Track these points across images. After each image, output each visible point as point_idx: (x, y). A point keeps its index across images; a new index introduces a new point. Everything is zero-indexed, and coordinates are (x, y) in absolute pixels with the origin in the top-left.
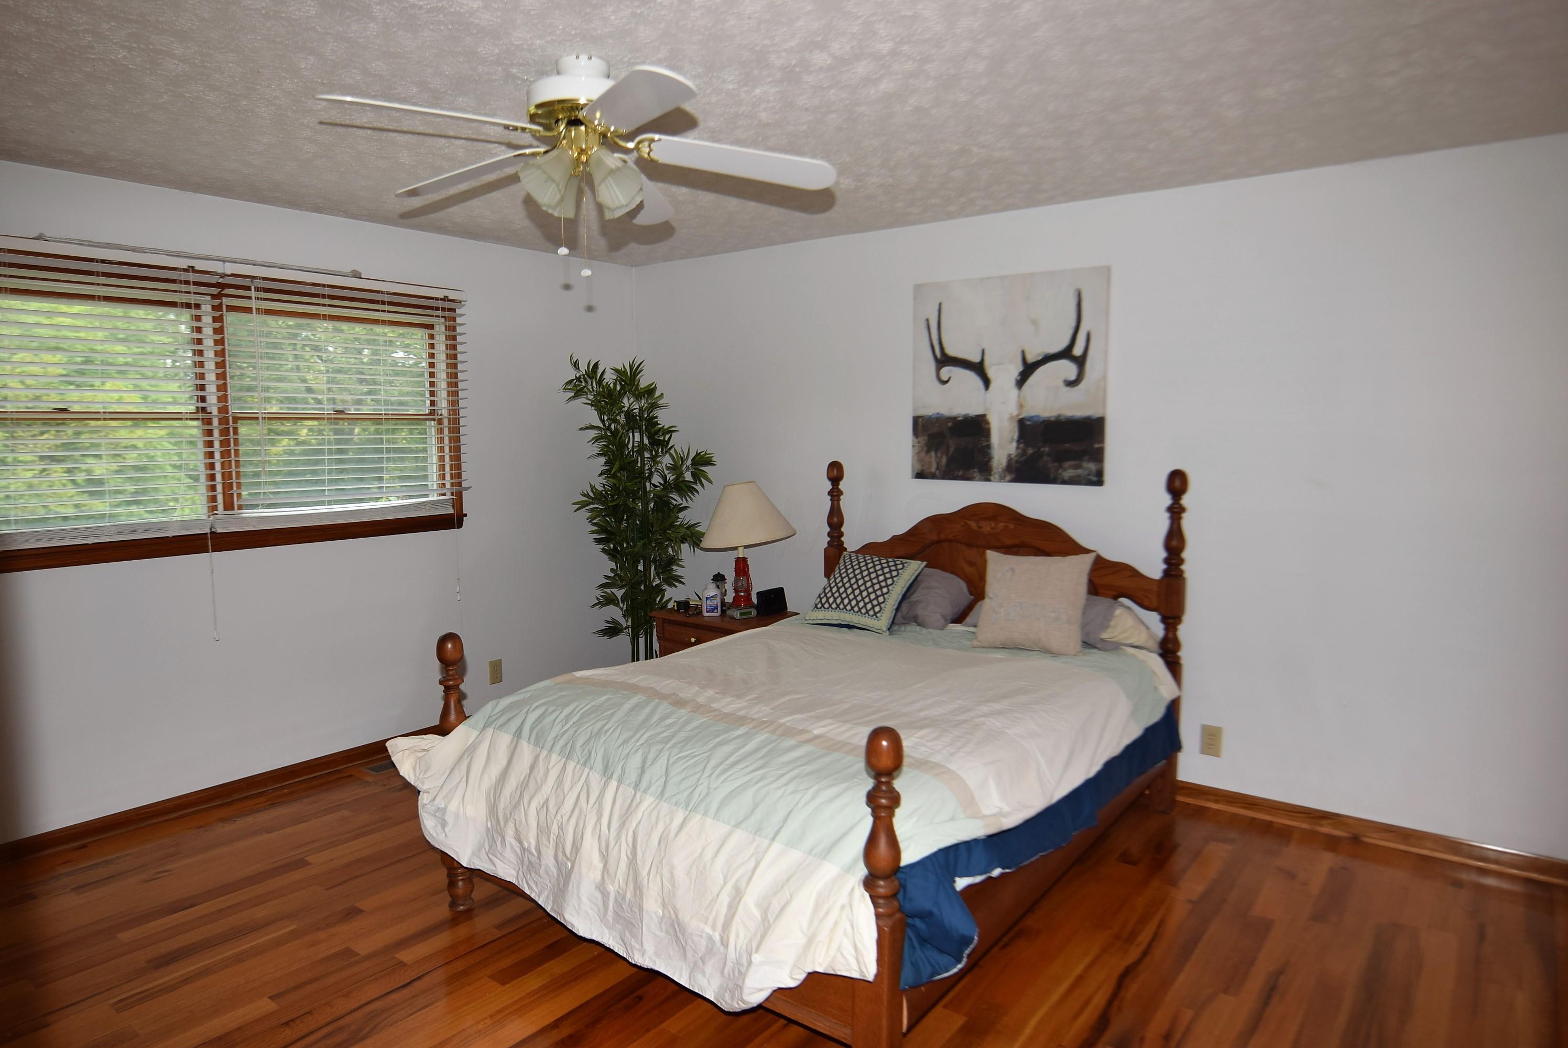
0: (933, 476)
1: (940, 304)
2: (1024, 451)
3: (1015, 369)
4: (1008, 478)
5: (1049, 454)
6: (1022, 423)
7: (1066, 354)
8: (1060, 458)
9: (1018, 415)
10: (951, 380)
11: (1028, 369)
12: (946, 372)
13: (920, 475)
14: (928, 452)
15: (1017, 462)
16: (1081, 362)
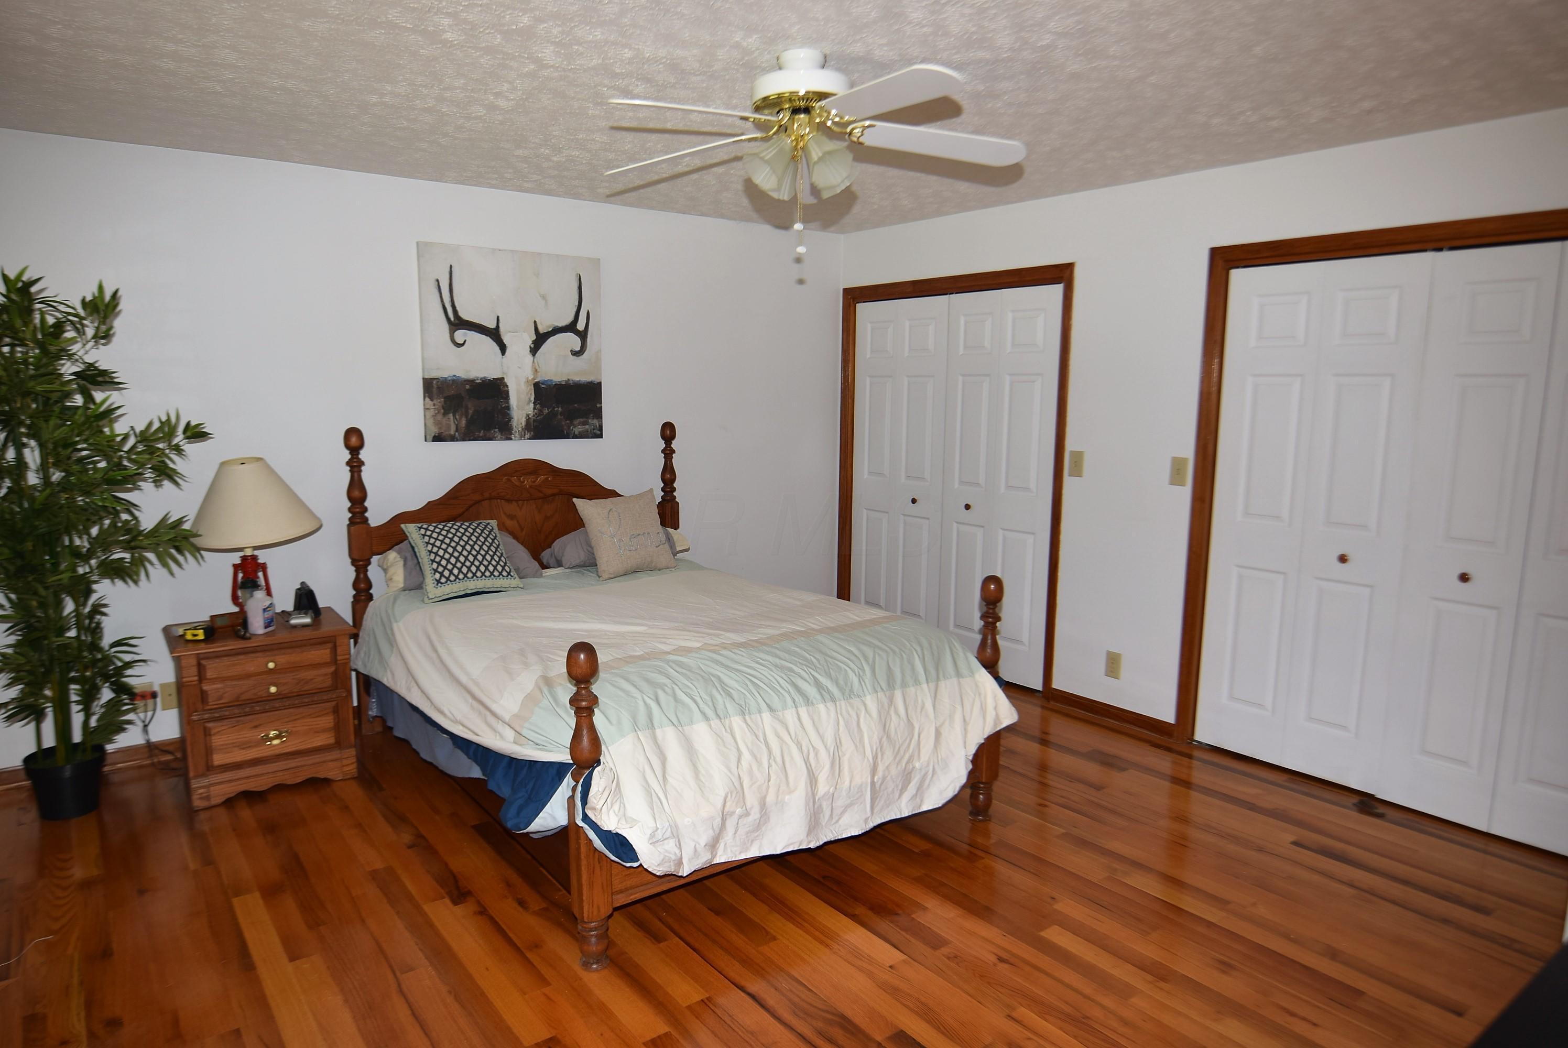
0: (453, 439)
1: (451, 267)
2: (541, 411)
3: (529, 338)
4: (527, 436)
5: (561, 414)
6: (537, 386)
7: (571, 328)
8: (571, 416)
9: (534, 379)
10: (467, 342)
11: (540, 339)
12: (460, 335)
13: (438, 438)
14: (445, 414)
15: (534, 421)
16: (583, 335)
